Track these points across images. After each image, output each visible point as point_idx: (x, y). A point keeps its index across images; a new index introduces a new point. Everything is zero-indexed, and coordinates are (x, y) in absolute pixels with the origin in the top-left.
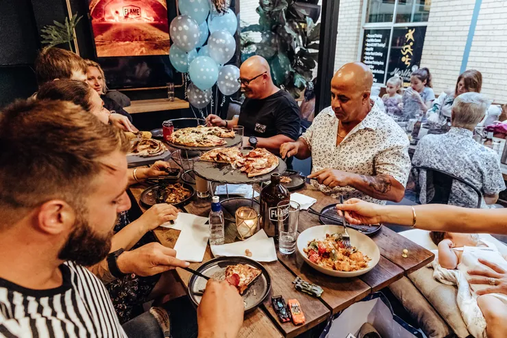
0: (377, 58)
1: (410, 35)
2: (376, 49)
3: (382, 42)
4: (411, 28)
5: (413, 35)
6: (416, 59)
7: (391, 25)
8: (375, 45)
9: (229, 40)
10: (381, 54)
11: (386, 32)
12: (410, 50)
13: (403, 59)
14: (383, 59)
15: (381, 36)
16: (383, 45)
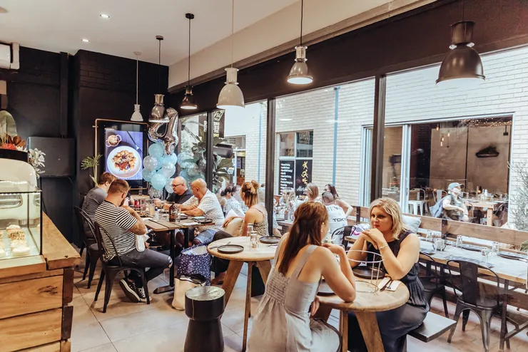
0: (288, 179)
1: (305, 165)
2: (288, 174)
3: (290, 169)
4: (306, 161)
5: (307, 165)
6: (309, 180)
7: (294, 158)
8: (287, 171)
9: (172, 167)
10: (290, 177)
11: (292, 163)
12: (306, 175)
13: (303, 180)
14: (292, 180)
15: (289, 165)
16: (291, 171)
